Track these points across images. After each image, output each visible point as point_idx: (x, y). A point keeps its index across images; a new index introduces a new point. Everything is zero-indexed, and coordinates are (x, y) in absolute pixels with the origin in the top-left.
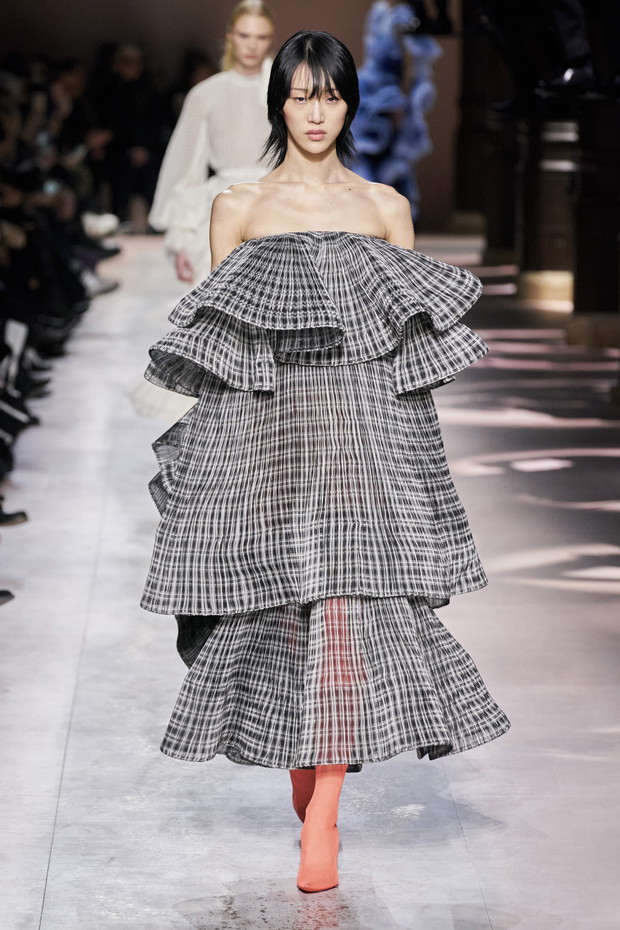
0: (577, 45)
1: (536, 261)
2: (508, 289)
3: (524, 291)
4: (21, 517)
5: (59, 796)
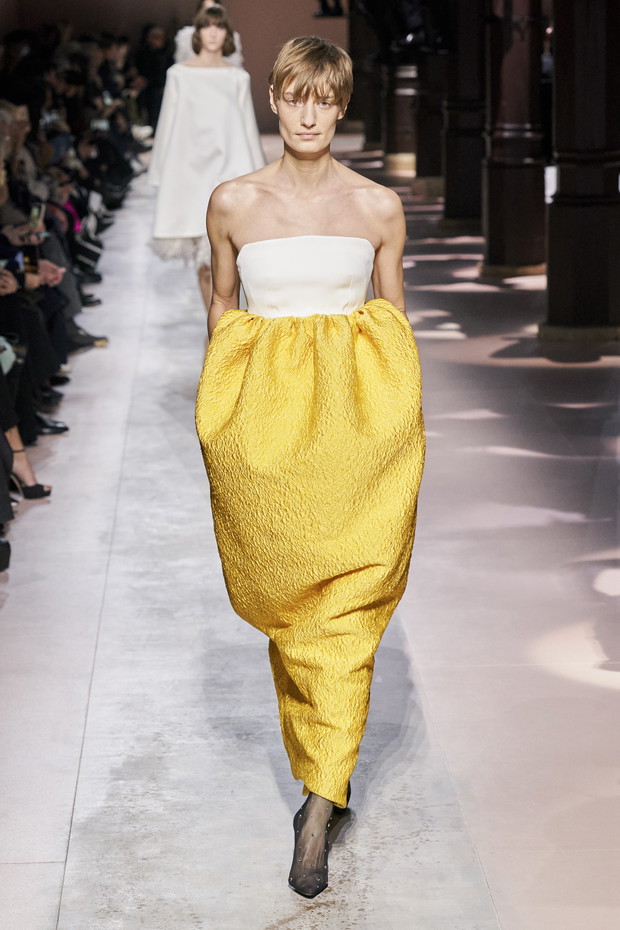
0: (415, 20)
1: (393, 148)
2: (378, 164)
3: (387, 165)
5: (122, 462)
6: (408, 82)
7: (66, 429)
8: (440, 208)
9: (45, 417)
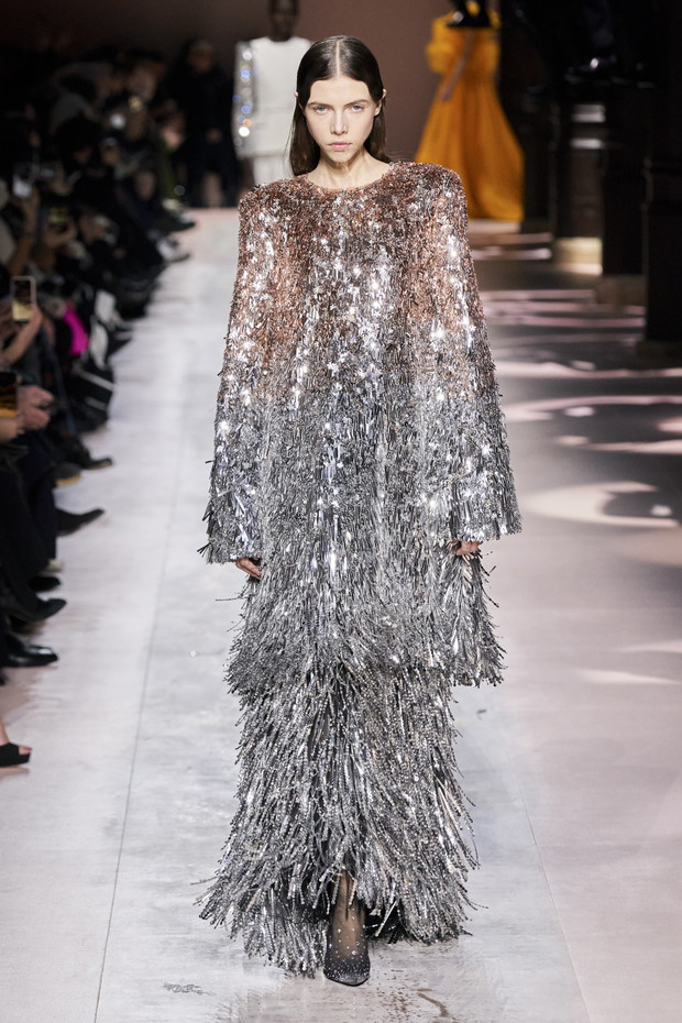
0: (603, 36)
1: (569, 229)
2: (543, 254)
3: (557, 256)
4: (107, 462)
5: (141, 712)
6: (589, 129)
7: (53, 658)
8: (640, 323)
9: (23, 639)
